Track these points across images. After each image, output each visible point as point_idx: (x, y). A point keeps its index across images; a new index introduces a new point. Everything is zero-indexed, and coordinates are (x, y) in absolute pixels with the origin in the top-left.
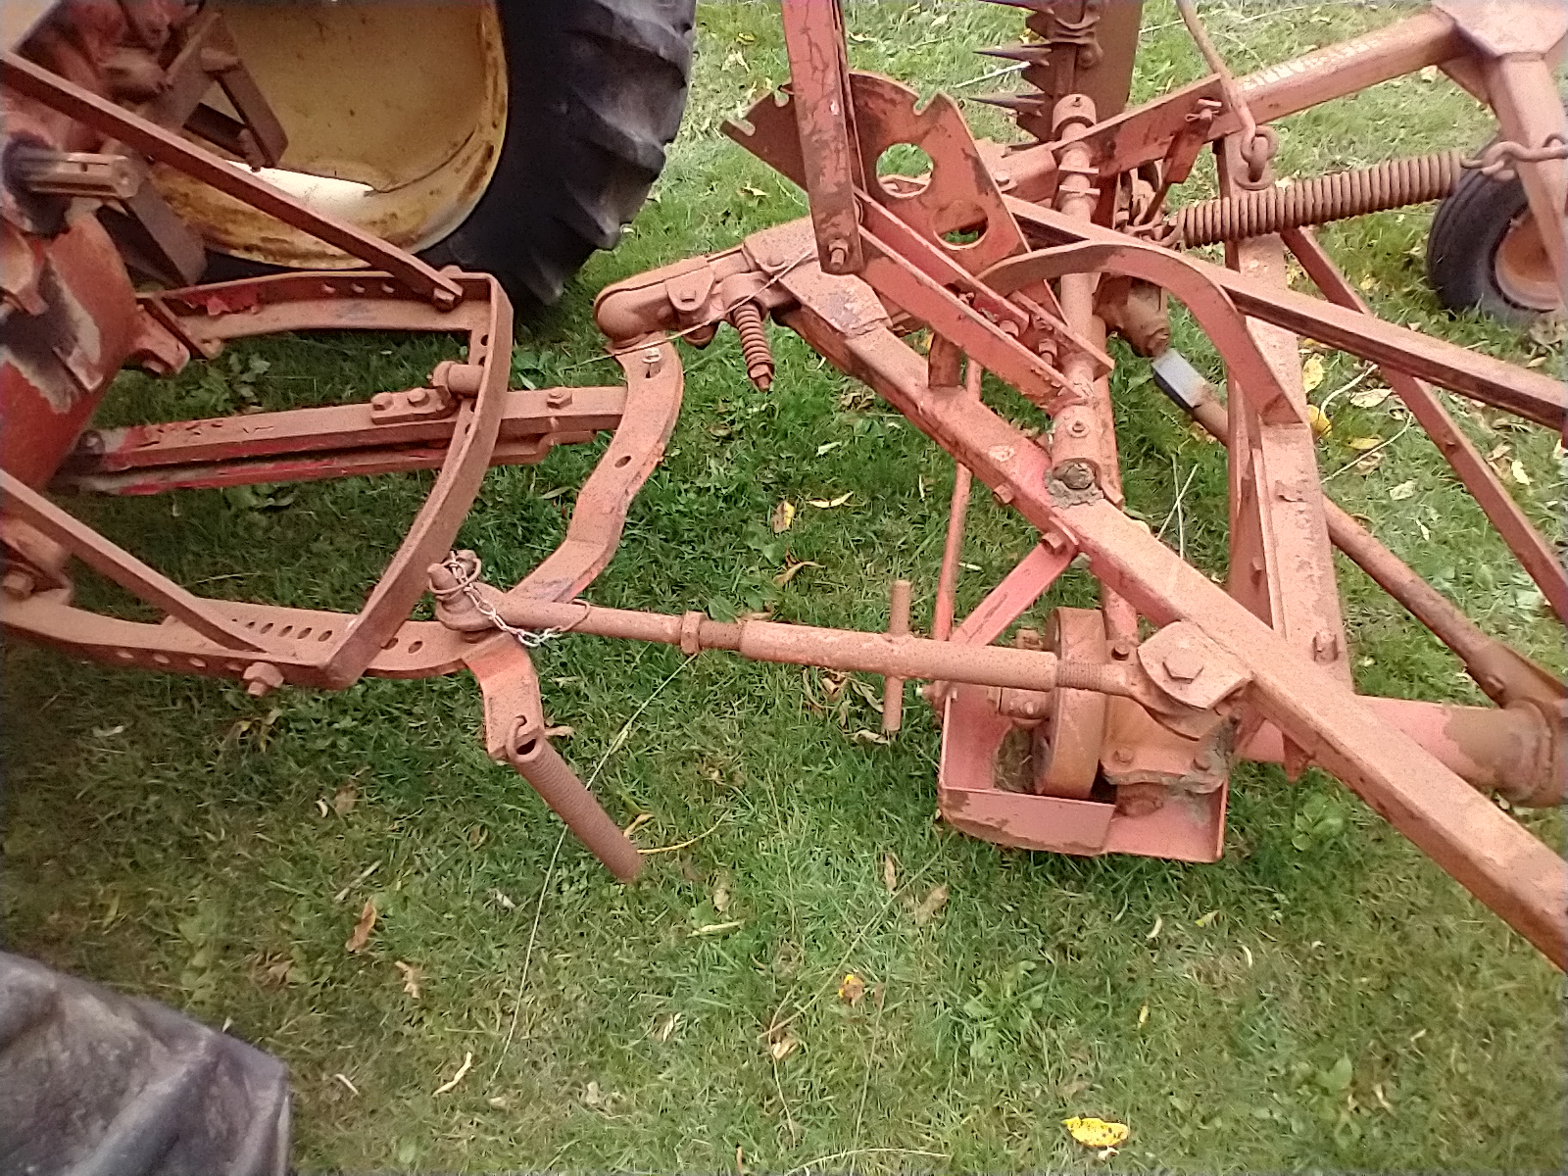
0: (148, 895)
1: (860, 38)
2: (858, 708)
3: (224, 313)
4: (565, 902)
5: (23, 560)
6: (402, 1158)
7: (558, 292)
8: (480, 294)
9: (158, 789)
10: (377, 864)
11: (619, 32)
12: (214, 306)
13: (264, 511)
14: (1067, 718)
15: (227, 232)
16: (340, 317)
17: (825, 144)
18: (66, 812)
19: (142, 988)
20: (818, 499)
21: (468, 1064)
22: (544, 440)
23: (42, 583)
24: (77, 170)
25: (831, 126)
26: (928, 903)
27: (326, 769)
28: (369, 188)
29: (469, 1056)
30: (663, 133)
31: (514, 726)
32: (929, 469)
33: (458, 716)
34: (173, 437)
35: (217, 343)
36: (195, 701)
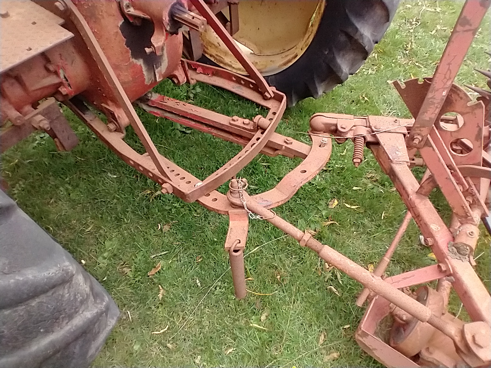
0: (101, 228)
1: (417, 64)
2: (333, 278)
3: (201, 73)
4: (216, 293)
5: (117, 121)
6: (135, 347)
7: (294, 105)
8: (280, 99)
9: (118, 199)
10: (167, 252)
11: (357, 37)
12: (199, 70)
13: (181, 131)
14: (418, 329)
15: (207, 49)
16: (233, 88)
17: (433, 103)
18: (91, 193)
19: (87, 254)
20: (347, 203)
21: (166, 329)
22: (277, 152)
23: (118, 130)
24: (191, 18)
25: (440, 98)
26: (330, 356)
27: (165, 215)
28: (252, 52)
29: (167, 327)
30: (351, 72)
31: (236, 243)
32: (388, 210)
33: (209, 219)
34: (171, 103)
35: (195, 81)
36: (139, 178)
